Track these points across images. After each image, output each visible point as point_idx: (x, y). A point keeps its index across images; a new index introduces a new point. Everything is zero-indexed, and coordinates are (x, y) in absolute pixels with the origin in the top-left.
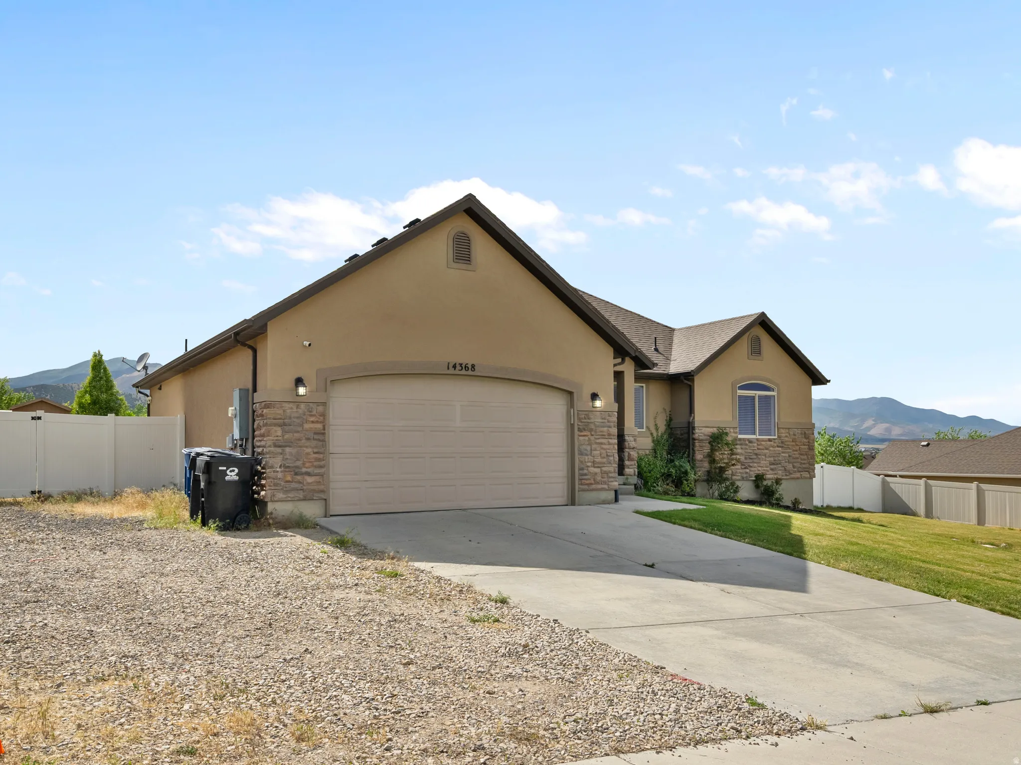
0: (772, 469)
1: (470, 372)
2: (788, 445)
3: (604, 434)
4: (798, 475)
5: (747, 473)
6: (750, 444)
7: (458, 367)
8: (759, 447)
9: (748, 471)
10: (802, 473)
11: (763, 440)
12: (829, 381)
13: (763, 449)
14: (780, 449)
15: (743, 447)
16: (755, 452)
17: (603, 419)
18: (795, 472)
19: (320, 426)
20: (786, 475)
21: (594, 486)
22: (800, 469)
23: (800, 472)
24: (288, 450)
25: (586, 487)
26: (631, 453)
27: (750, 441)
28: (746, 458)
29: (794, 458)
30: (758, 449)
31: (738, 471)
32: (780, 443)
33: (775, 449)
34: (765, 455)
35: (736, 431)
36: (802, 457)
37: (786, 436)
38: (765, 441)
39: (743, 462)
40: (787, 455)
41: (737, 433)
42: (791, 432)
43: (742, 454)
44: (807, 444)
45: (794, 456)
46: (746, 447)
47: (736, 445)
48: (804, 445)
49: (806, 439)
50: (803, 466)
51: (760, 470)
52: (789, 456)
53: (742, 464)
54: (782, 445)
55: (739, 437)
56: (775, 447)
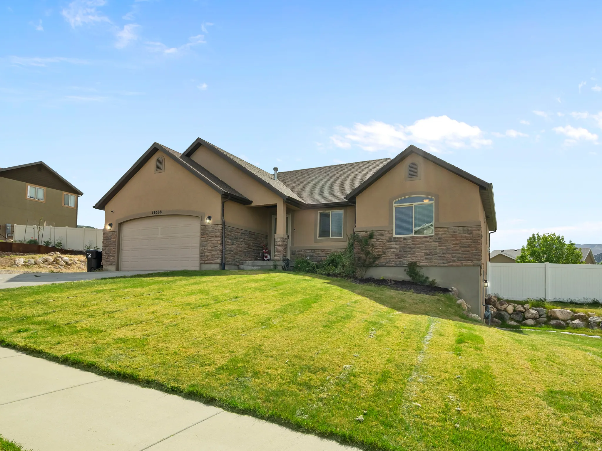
1: (160, 214)
2: (446, 240)
3: (213, 236)
4: (459, 263)
5: (400, 261)
6: (405, 241)
7: (156, 213)
8: (413, 243)
9: (401, 260)
10: (462, 262)
11: (418, 238)
13: (418, 244)
14: (437, 243)
15: (398, 243)
16: (409, 246)
18: (454, 261)
19: (115, 239)
20: (444, 263)
22: (460, 259)
24: (107, 248)
26: (278, 248)
27: (405, 239)
28: (400, 251)
29: (453, 250)
31: (392, 260)
32: (436, 239)
33: (431, 244)
34: (419, 248)
35: (391, 232)
36: (463, 249)
37: (445, 234)
38: (421, 238)
39: (397, 254)
40: (444, 248)
41: (392, 233)
42: (451, 230)
43: (396, 249)
44: (470, 238)
45: (453, 248)
46: (401, 243)
47: (391, 242)
48: (467, 239)
49: (469, 234)
50: (465, 256)
51: (414, 259)
52: (448, 249)
53: (397, 255)
54: (439, 240)
55: (394, 236)
56: (431, 242)
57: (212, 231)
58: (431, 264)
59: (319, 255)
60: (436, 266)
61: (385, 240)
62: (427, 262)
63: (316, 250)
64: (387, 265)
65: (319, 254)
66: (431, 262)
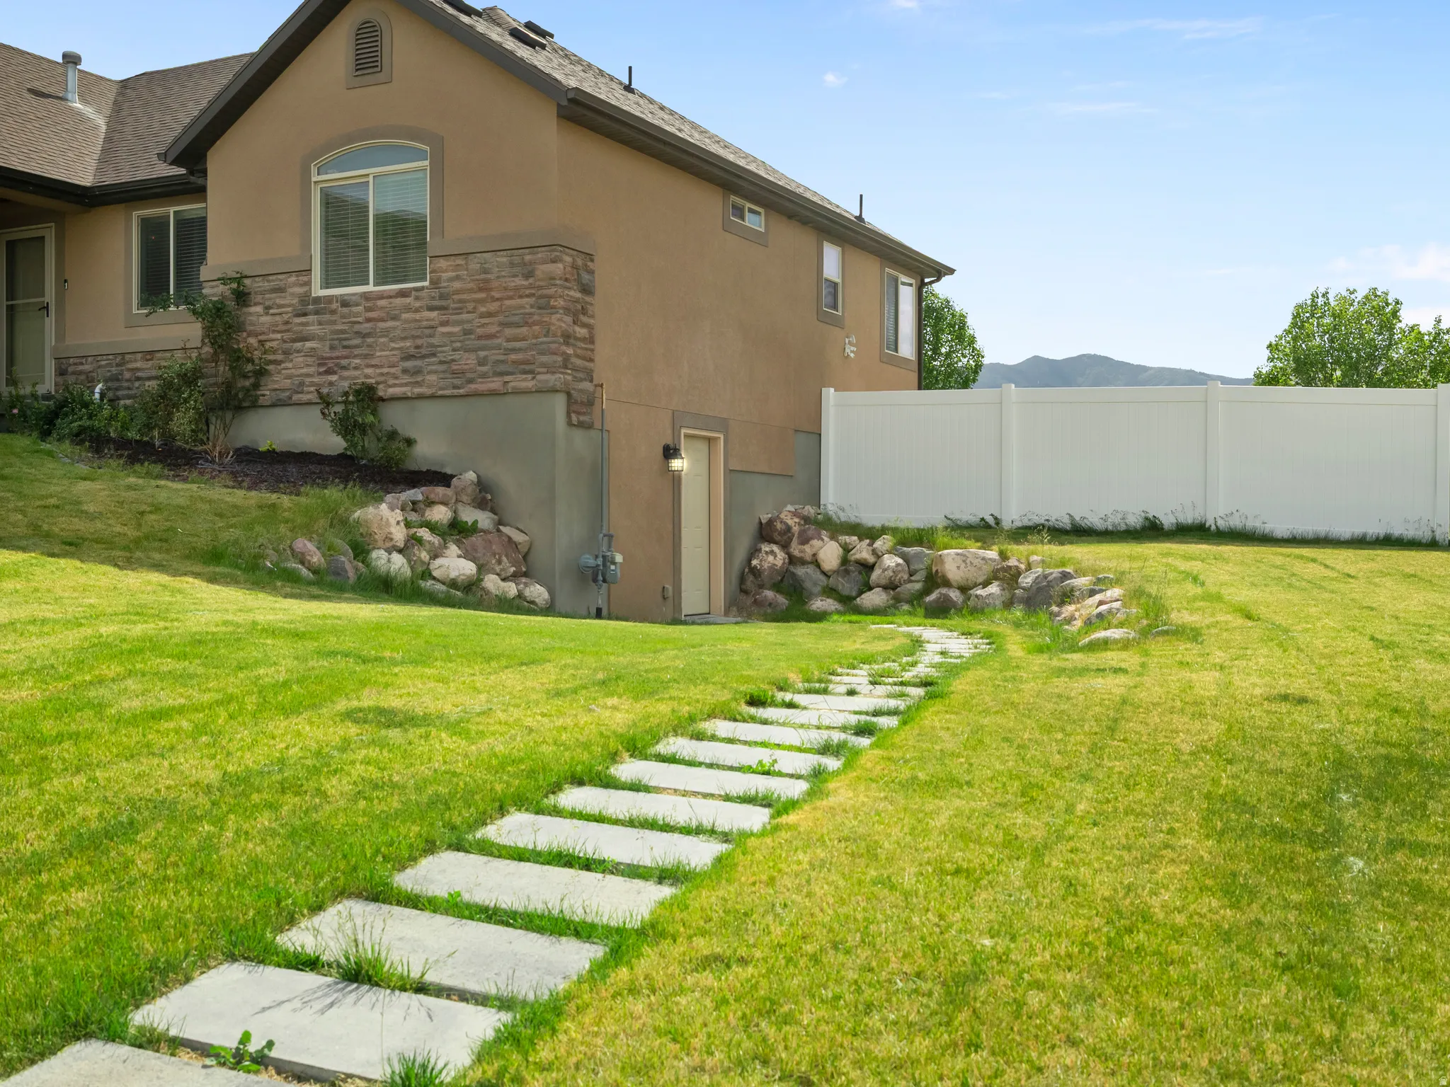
0: (405, 371)
2: (460, 301)
4: (495, 384)
5: (331, 384)
6: (345, 310)
8: (371, 315)
9: (334, 378)
10: (507, 378)
11: (381, 296)
13: (382, 320)
14: (434, 314)
15: (327, 317)
16: (357, 328)
18: (484, 376)
20: (455, 387)
22: (502, 368)
23: (502, 374)
27: (345, 303)
28: (332, 348)
29: (480, 338)
30: (369, 320)
31: (308, 380)
32: (433, 298)
33: (417, 316)
34: (385, 333)
35: (305, 279)
36: (509, 332)
37: (458, 278)
38: (391, 297)
39: (323, 358)
40: (456, 329)
41: (308, 283)
42: (474, 265)
43: (321, 339)
44: (527, 292)
45: (480, 331)
46: (334, 318)
47: (305, 315)
48: (521, 297)
49: (527, 277)
50: (513, 357)
51: (368, 375)
52: (467, 332)
53: (322, 361)
54: (443, 303)
55: (318, 291)
56: (417, 310)
58: (417, 390)
59: (139, 374)
60: (433, 397)
61: (290, 309)
62: (406, 385)
63: (127, 357)
64: (296, 397)
65: (138, 369)
66: (418, 384)
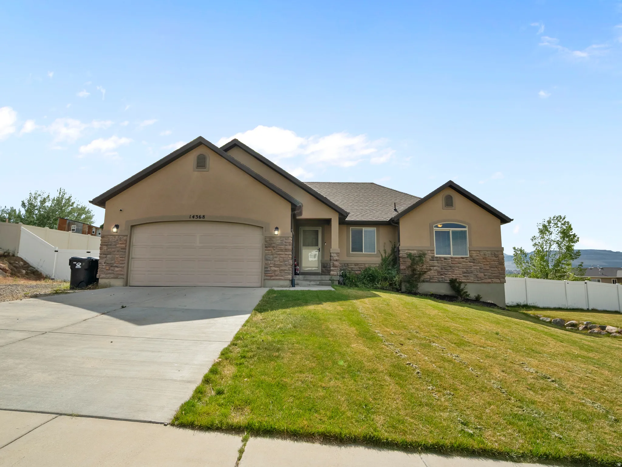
0: (465, 276)
1: (202, 219)
2: (479, 261)
3: (282, 249)
4: (489, 280)
5: (442, 278)
6: (445, 260)
8: (452, 262)
9: (443, 276)
10: (492, 279)
11: (456, 258)
12: (512, 220)
13: (457, 264)
14: (472, 263)
15: (440, 262)
16: (449, 265)
17: (281, 241)
18: (486, 278)
19: (124, 245)
20: (478, 280)
21: (273, 278)
22: (491, 277)
23: (491, 278)
24: (108, 256)
25: (269, 278)
26: (334, 263)
27: (445, 259)
28: (442, 269)
29: (485, 270)
30: (452, 263)
31: (435, 276)
32: (471, 260)
33: (467, 264)
34: (458, 267)
35: (433, 252)
36: (492, 269)
37: (477, 256)
38: (459, 259)
39: (439, 271)
40: (478, 267)
41: (434, 253)
42: (482, 253)
43: (438, 267)
44: (496, 261)
45: (485, 268)
46: (442, 262)
47: (433, 261)
48: (494, 261)
49: (496, 257)
50: (494, 275)
51: (454, 277)
52: (480, 268)
53: (439, 272)
54: (474, 261)
55: (436, 256)
56: (467, 262)
57: (281, 244)
58: (468, 281)
59: (353, 269)
60: (473, 282)
61: (429, 259)
62: (465, 279)
63: (349, 264)
64: (431, 280)
66: (468, 279)
